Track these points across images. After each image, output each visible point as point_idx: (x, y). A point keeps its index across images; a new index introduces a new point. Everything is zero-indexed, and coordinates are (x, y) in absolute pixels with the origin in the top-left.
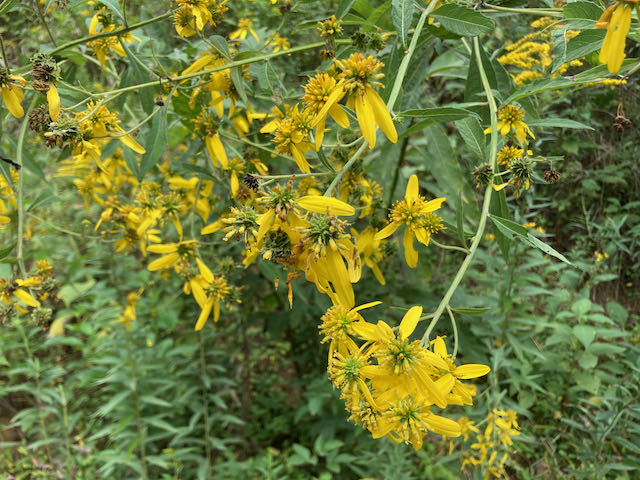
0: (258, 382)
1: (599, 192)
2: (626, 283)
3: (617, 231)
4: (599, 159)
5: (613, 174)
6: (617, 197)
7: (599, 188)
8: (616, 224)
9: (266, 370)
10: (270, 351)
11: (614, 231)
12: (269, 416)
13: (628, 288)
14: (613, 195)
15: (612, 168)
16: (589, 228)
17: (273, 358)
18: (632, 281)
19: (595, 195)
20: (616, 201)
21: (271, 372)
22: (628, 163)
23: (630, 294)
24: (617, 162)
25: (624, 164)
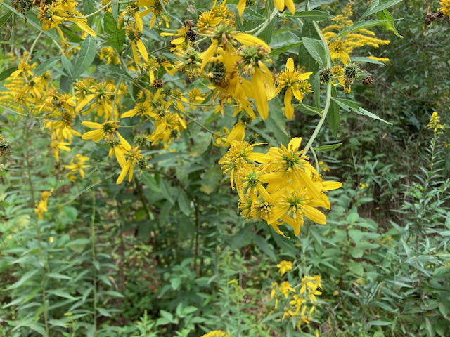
0: (128, 274)
1: (360, 147)
2: (376, 207)
3: (372, 171)
4: (359, 126)
5: (368, 136)
6: (370, 150)
7: (359, 144)
8: (371, 166)
9: (134, 266)
10: (137, 252)
11: (370, 171)
12: (136, 298)
13: (377, 210)
14: (367, 149)
15: (366, 132)
16: (356, 168)
17: (139, 257)
18: (378, 206)
19: (357, 149)
20: (370, 153)
21: (138, 267)
22: (377, 129)
23: (378, 215)
24: (370, 129)
25: (374, 130)
